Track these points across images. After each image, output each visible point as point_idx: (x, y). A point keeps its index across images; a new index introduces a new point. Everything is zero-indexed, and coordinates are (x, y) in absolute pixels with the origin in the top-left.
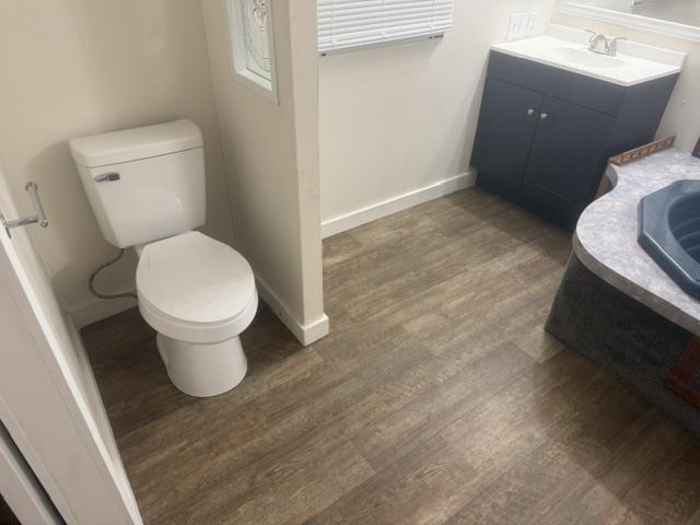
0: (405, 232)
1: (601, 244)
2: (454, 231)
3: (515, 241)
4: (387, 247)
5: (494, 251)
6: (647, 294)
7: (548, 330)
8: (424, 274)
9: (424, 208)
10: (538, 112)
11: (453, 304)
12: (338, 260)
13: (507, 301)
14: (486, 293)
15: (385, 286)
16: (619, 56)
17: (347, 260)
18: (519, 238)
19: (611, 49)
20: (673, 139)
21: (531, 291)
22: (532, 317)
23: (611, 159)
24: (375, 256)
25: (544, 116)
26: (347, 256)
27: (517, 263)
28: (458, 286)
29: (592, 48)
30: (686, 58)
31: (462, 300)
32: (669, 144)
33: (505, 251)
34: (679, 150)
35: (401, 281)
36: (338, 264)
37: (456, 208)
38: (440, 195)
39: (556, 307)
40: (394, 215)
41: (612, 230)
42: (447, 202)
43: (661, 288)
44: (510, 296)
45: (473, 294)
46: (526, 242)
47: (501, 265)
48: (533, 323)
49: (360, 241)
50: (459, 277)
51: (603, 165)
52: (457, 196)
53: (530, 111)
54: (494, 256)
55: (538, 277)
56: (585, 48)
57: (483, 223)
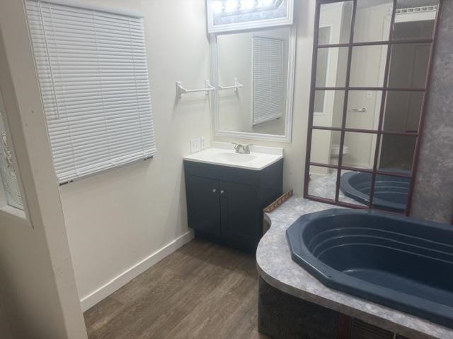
0: (154, 284)
1: (273, 266)
2: (187, 274)
3: (226, 271)
4: (143, 299)
5: (215, 282)
6: (307, 293)
7: (260, 331)
8: (172, 313)
9: (164, 262)
10: (218, 190)
12: (105, 322)
13: (231, 317)
14: (216, 316)
15: (145, 333)
16: (252, 154)
17: (112, 320)
18: (228, 268)
19: (247, 151)
20: (292, 191)
21: (244, 304)
22: (249, 325)
23: (264, 210)
24: (134, 309)
25: (222, 192)
26: (112, 316)
27: (230, 287)
28: (197, 316)
29: (237, 151)
30: (284, 151)
31: (201, 327)
32: (291, 194)
33: (222, 279)
34: (297, 197)
35: (156, 325)
36: (105, 326)
37: (186, 257)
38: (174, 250)
39: (260, 313)
40: (144, 273)
41: (277, 255)
42: (179, 254)
43: (313, 288)
44: (232, 313)
45: (208, 319)
46: (233, 270)
47: (222, 290)
48: (251, 328)
49: (121, 301)
50: (196, 308)
51: (261, 215)
52: (184, 249)
53: (214, 190)
54: (215, 286)
55: (245, 294)
56: (234, 151)
57: (205, 263)
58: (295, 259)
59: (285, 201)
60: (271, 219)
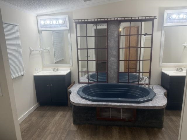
0: (30, 122)
2: (42, 116)
3: (56, 112)
4: (28, 128)
5: (54, 116)
7: (74, 124)
8: (42, 128)
9: (31, 115)
10: (50, 85)
11: (53, 130)
13: (63, 123)
14: (58, 124)
15: (34, 136)
16: (59, 71)
18: (57, 111)
19: (57, 70)
20: (74, 82)
21: (66, 119)
22: (70, 124)
23: (68, 88)
24: (26, 131)
25: (51, 85)
27: (60, 116)
29: (54, 71)
30: (70, 69)
31: (54, 128)
32: (74, 83)
33: (56, 115)
34: (76, 83)
35: (37, 133)
37: (39, 112)
38: (33, 110)
39: (73, 118)
40: (24, 120)
42: (35, 112)
44: (63, 122)
45: (55, 126)
46: (59, 111)
47: (57, 118)
50: (50, 125)
52: (37, 109)
53: (48, 85)
54: (54, 117)
55: (65, 116)
56: (53, 71)
57: (48, 112)
58: (82, 97)
59: (73, 84)
60: (71, 90)
